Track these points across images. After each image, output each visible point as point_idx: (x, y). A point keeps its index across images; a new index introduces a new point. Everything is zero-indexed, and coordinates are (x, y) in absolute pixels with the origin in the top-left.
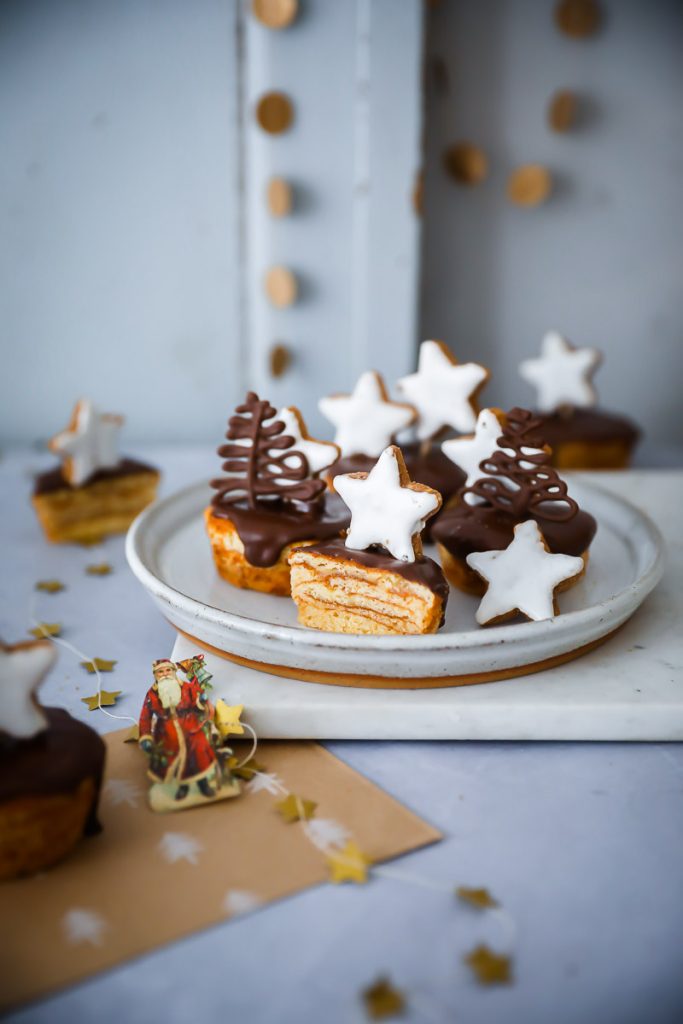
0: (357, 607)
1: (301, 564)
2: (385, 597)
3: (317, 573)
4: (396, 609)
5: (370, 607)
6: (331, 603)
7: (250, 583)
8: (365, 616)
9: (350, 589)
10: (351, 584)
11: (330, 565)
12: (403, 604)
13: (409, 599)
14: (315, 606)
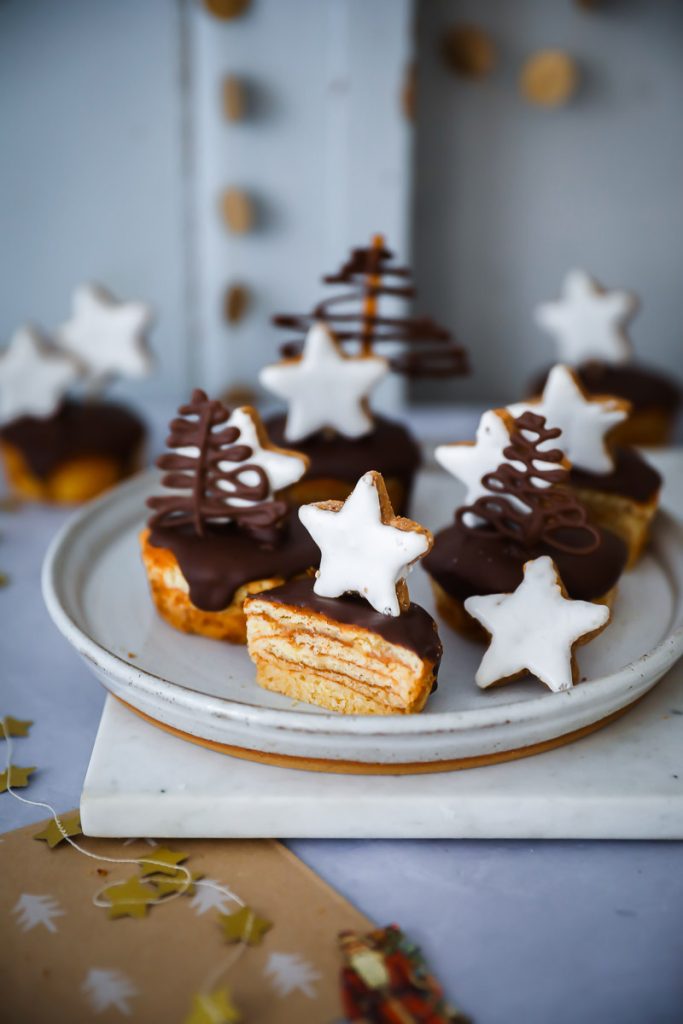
0: (329, 671)
1: (259, 614)
2: (362, 661)
3: (281, 626)
4: (376, 676)
5: (345, 672)
6: (297, 664)
7: (196, 626)
8: (338, 682)
9: (320, 648)
10: (320, 642)
11: (296, 618)
12: (386, 671)
13: (392, 666)
14: (277, 666)
